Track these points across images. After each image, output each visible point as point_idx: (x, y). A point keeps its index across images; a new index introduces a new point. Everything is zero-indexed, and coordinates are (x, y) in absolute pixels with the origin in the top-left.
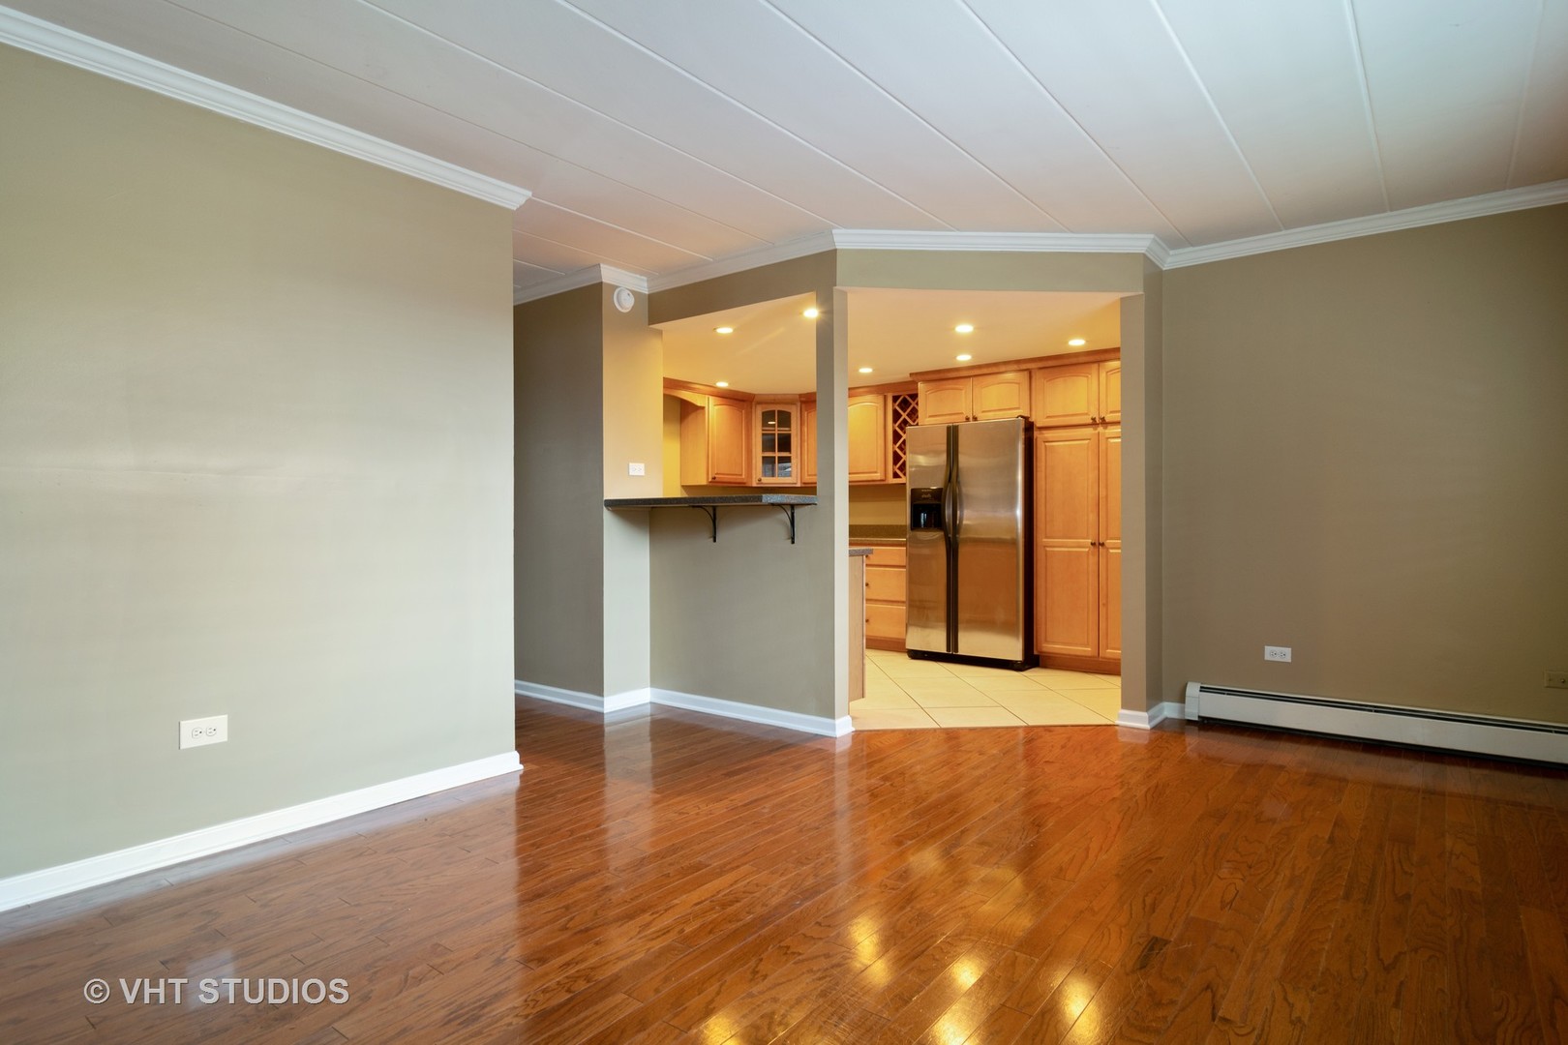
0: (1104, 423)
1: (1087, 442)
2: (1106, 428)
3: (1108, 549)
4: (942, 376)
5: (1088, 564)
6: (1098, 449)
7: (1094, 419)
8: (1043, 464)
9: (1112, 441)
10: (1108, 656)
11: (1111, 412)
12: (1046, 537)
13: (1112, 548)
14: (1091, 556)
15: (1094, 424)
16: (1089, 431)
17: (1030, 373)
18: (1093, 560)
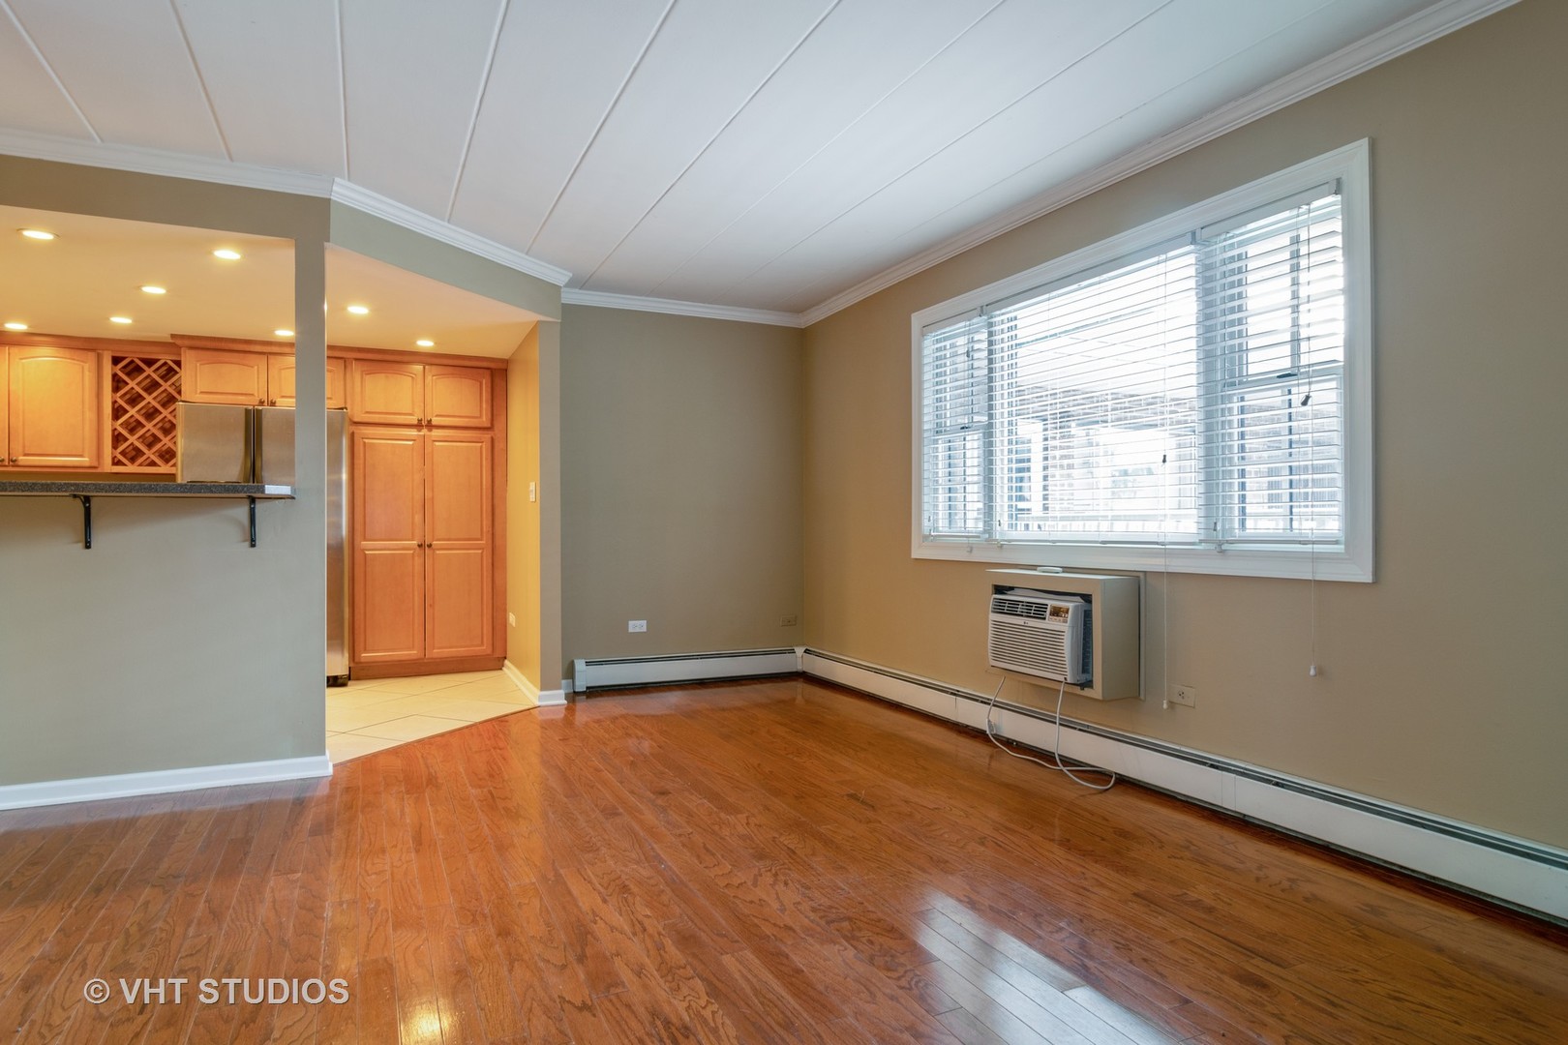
0: (430, 426)
1: (411, 443)
2: (430, 430)
3: (434, 550)
4: (223, 345)
5: (413, 566)
6: (423, 451)
7: (420, 421)
8: (362, 461)
9: (437, 444)
10: (435, 656)
11: (437, 416)
12: (365, 540)
13: (438, 549)
14: (416, 558)
15: (419, 426)
16: (414, 432)
17: (345, 362)
18: (418, 561)
